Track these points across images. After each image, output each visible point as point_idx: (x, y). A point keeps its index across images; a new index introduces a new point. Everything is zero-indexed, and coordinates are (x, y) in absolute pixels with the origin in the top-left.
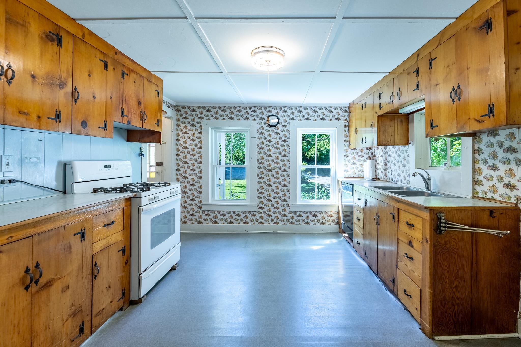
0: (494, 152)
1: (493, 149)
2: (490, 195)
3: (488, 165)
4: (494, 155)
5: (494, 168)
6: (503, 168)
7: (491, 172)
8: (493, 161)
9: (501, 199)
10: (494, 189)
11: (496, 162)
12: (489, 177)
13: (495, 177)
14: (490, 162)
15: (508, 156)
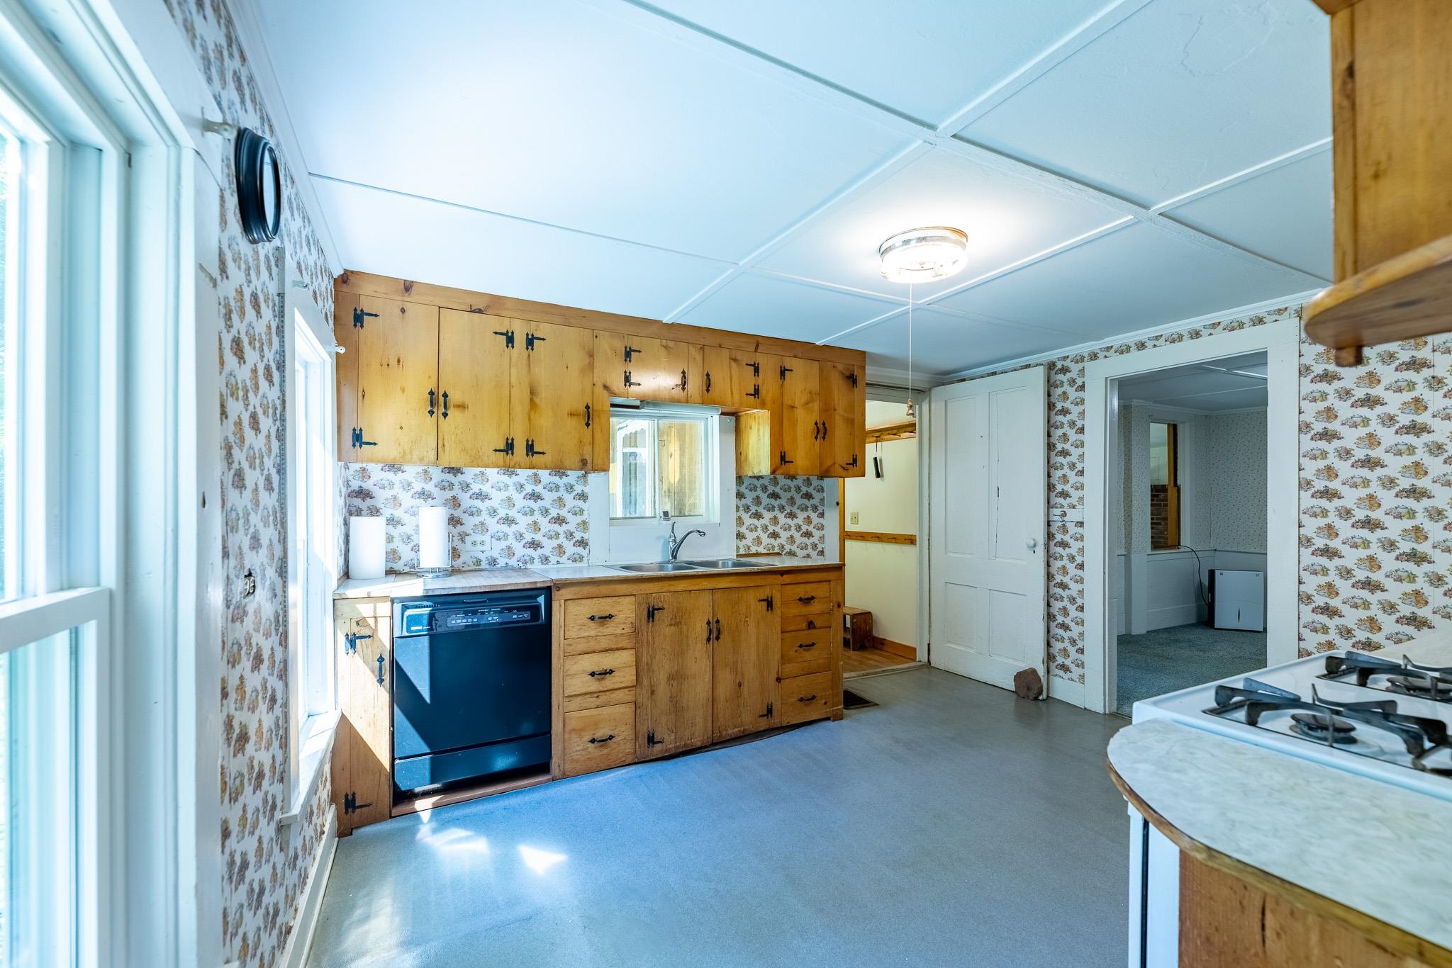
0: (758, 497)
1: (756, 493)
2: (753, 550)
3: (751, 512)
4: (758, 501)
5: (757, 516)
6: (767, 515)
7: (755, 521)
8: (756, 508)
9: (765, 551)
10: (758, 541)
11: (760, 509)
12: (753, 527)
13: (759, 526)
14: (753, 509)
15: (773, 501)
